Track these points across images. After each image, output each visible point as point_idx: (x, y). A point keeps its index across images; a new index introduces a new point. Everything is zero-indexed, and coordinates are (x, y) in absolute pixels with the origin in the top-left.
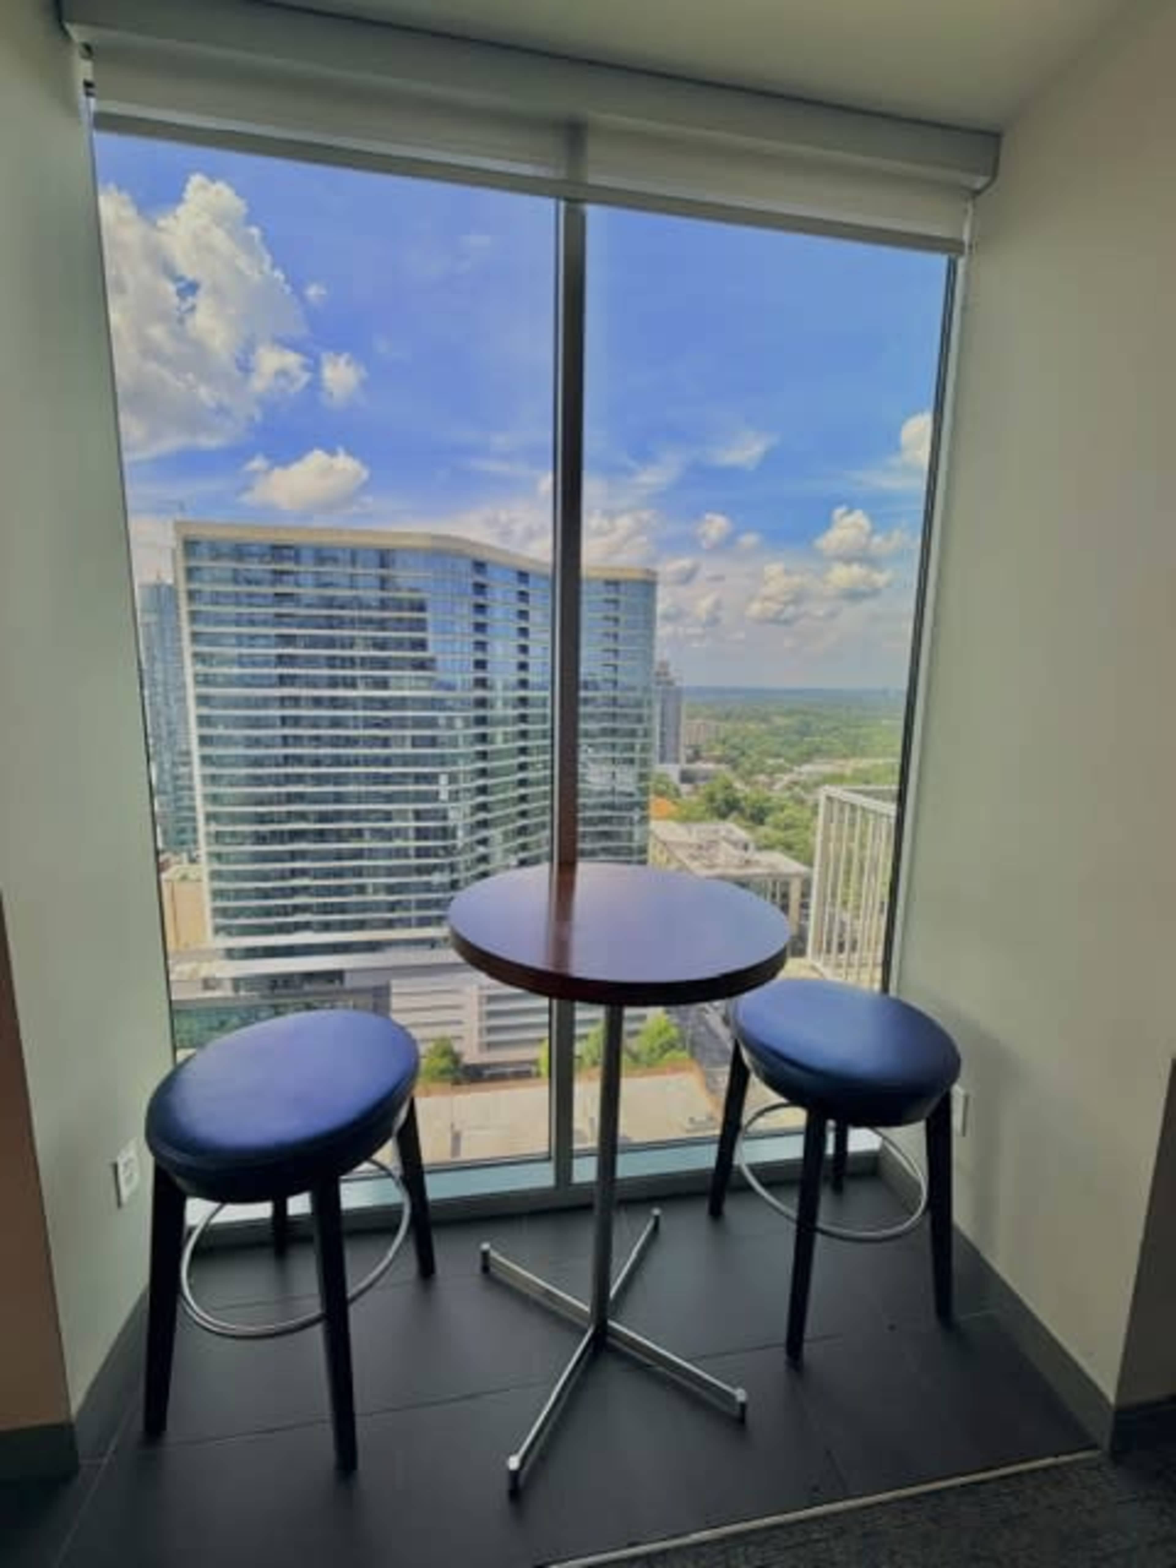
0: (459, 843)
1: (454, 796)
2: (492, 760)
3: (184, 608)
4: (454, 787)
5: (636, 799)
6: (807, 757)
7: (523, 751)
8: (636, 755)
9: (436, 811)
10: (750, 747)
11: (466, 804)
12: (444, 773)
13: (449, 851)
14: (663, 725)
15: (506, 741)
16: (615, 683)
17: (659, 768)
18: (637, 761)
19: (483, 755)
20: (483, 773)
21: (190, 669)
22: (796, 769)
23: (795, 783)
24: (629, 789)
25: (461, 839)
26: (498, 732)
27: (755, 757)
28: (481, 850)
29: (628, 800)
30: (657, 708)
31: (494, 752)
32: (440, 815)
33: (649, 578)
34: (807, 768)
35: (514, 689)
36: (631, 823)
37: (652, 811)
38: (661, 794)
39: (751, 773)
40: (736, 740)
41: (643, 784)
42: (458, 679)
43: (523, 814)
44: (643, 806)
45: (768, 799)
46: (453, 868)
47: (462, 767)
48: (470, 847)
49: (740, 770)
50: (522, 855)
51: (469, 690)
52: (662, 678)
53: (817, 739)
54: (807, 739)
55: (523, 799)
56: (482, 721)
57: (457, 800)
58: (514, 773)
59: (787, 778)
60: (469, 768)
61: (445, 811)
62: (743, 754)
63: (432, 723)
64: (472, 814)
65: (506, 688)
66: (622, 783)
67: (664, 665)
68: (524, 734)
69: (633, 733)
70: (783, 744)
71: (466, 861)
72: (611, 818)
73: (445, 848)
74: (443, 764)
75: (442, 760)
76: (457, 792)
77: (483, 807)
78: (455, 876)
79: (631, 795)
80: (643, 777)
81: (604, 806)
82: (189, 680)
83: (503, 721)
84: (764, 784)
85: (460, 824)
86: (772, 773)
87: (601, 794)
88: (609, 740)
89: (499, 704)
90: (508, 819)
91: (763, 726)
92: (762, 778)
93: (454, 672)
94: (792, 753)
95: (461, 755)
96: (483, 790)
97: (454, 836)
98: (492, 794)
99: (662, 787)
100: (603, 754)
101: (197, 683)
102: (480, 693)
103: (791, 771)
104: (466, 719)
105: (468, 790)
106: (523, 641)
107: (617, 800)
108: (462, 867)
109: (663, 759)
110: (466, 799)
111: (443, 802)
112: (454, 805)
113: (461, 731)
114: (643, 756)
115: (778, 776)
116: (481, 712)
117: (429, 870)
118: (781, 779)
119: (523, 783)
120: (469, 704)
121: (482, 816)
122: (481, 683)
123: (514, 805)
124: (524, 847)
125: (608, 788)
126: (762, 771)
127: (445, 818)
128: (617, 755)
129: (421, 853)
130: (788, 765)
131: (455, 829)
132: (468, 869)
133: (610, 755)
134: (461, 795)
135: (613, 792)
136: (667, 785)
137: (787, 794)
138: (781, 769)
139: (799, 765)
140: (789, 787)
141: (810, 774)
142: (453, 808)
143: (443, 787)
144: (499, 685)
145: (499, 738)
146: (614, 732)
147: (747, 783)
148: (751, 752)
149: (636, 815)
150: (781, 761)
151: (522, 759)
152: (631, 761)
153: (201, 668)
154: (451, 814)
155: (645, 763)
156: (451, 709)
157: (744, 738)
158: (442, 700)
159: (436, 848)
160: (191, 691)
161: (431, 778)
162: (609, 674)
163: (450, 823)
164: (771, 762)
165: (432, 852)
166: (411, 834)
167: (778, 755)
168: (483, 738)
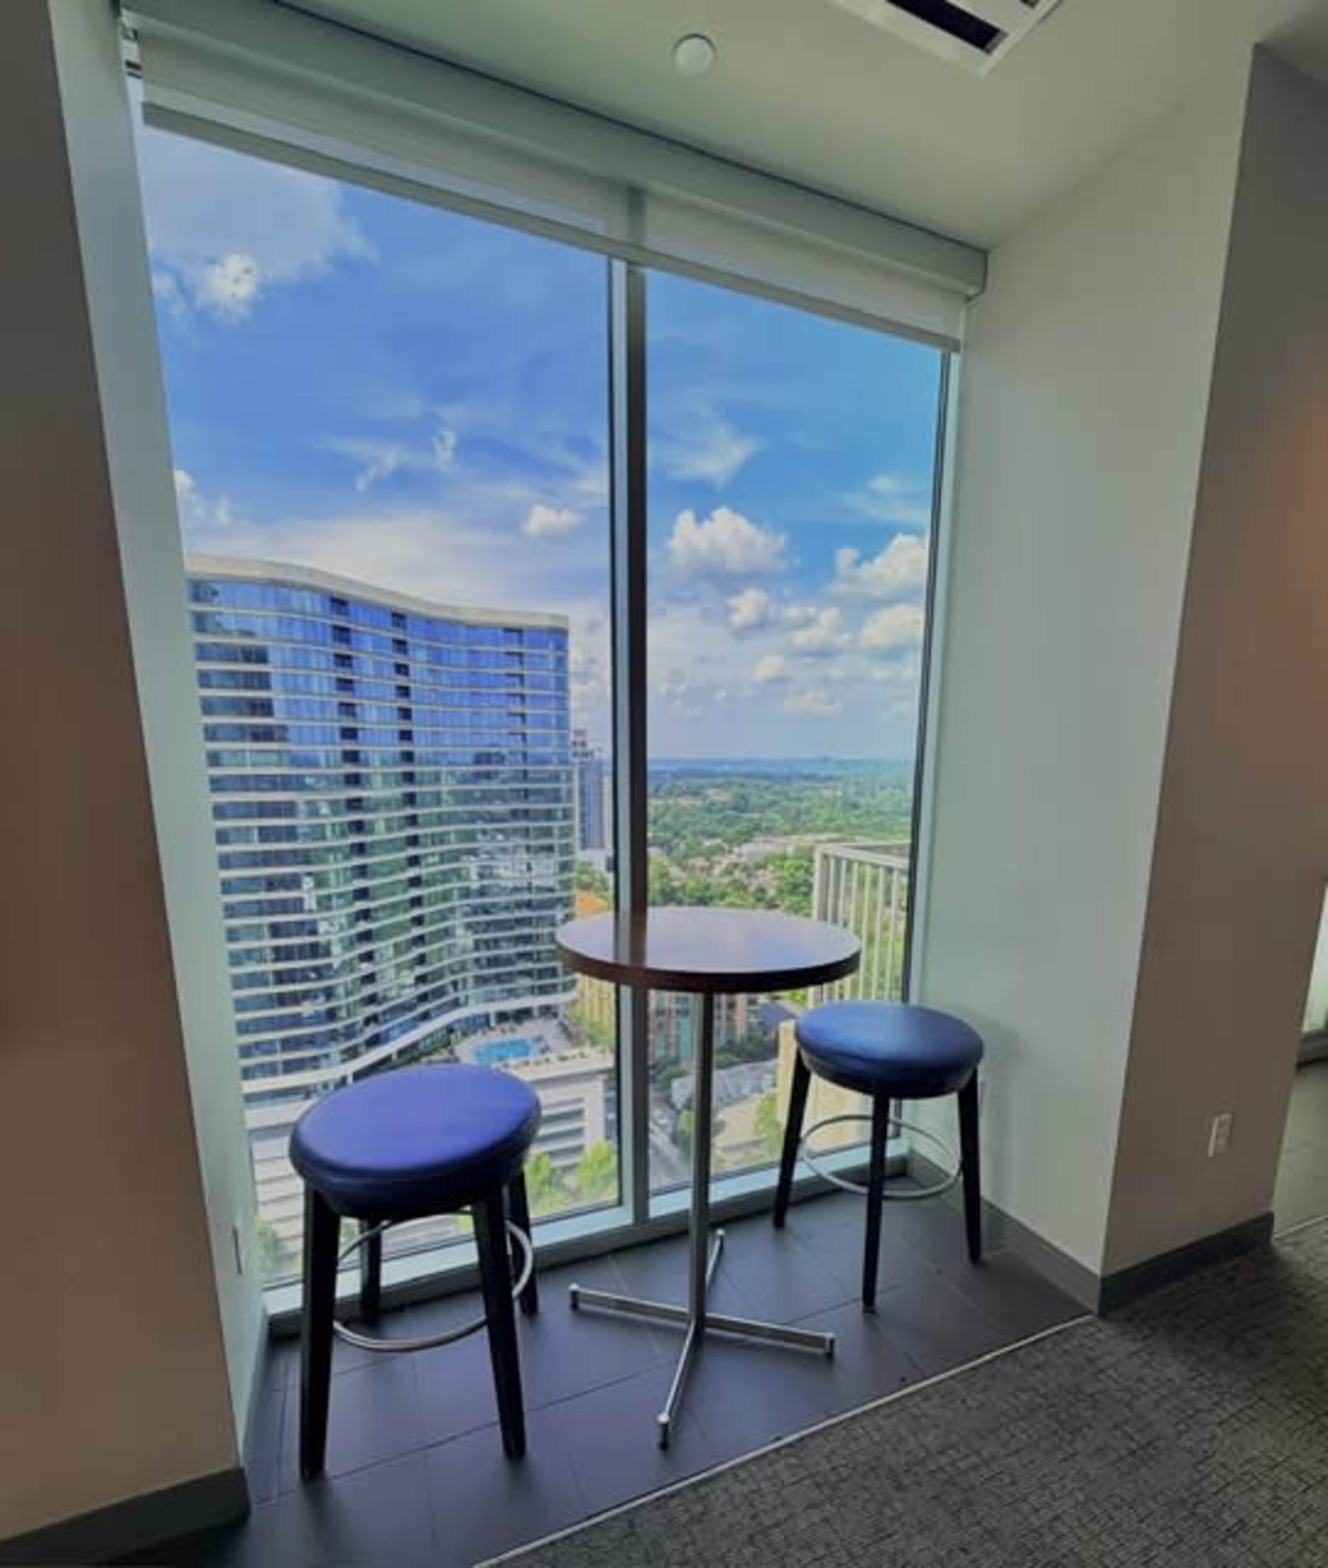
0: (336, 963)
1: (324, 903)
2: (372, 855)
4: (323, 892)
5: (558, 894)
6: (747, 836)
7: (413, 841)
8: (555, 842)
9: (302, 923)
10: (685, 826)
11: (341, 913)
12: (309, 874)
13: (320, 972)
14: (582, 804)
15: (389, 829)
16: (525, 755)
17: (580, 856)
18: (557, 849)
19: (360, 849)
20: (362, 871)
22: (736, 850)
23: (736, 865)
24: (551, 882)
25: (338, 957)
26: (378, 818)
27: (690, 839)
28: (366, 968)
29: (548, 895)
30: (576, 784)
31: (372, 844)
32: (307, 928)
33: (559, 624)
34: (747, 848)
35: (395, 764)
36: (553, 924)
37: (577, 907)
38: (586, 887)
39: (686, 856)
40: (667, 819)
41: (564, 877)
42: (321, 751)
43: (419, 921)
44: (567, 902)
45: (708, 887)
46: (329, 993)
47: (332, 866)
48: (348, 966)
49: (675, 854)
50: (420, 970)
51: (337, 766)
52: (579, 749)
53: (756, 816)
54: (747, 815)
55: (417, 902)
56: (354, 804)
57: (329, 908)
58: (403, 870)
59: (725, 861)
60: (340, 866)
61: (314, 922)
62: (677, 834)
63: (289, 809)
64: (351, 925)
65: (384, 763)
66: (540, 876)
67: (580, 733)
68: (412, 820)
69: (549, 815)
70: (719, 822)
71: (345, 984)
72: (530, 919)
73: (316, 969)
74: (307, 862)
75: (305, 858)
76: (329, 897)
77: (365, 915)
78: (333, 1004)
79: (551, 890)
80: (565, 867)
81: (519, 905)
83: (386, 804)
84: (703, 869)
85: (334, 938)
86: (709, 854)
87: (516, 890)
88: (523, 824)
89: (377, 782)
90: (400, 928)
91: (699, 803)
92: (700, 862)
93: (313, 742)
94: (730, 832)
95: (329, 850)
96: (362, 894)
97: (328, 953)
98: (374, 898)
99: (585, 878)
100: (518, 841)
102: (351, 769)
103: (730, 852)
104: (334, 805)
105: (340, 895)
106: (404, 703)
107: (534, 897)
108: (341, 991)
109: (585, 844)
110: (339, 907)
111: (311, 911)
112: (325, 914)
113: (328, 819)
114: (564, 841)
115: (716, 858)
116: (355, 793)
117: (295, 998)
118: (719, 863)
119: (415, 882)
120: (337, 782)
121: (363, 926)
122: (352, 757)
123: (406, 911)
124: (421, 960)
125: (525, 884)
126: (700, 854)
127: (314, 932)
128: (533, 843)
129: (281, 978)
130: (726, 846)
131: (329, 944)
132: (348, 994)
133: (524, 842)
134: (334, 902)
135: (529, 889)
136: (592, 874)
137: (727, 880)
138: (720, 850)
139: (739, 845)
140: (728, 872)
141: (750, 854)
142: (324, 919)
143: (308, 893)
144: (376, 760)
145: (381, 826)
146: (526, 814)
147: (684, 868)
148: (685, 832)
149: (559, 913)
150: (718, 841)
151: (412, 852)
152: (550, 849)
154: (323, 927)
155: (567, 849)
156: (311, 789)
157: (677, 817)
158: (300, 778)
159: (303, 970)
161: (293, 882)
162: (517, 745)
163: (321, 939)
164: (708, 843)
165: (299, 976)
166: (270, 955)
167: (713, 835)
168: (359, 827)
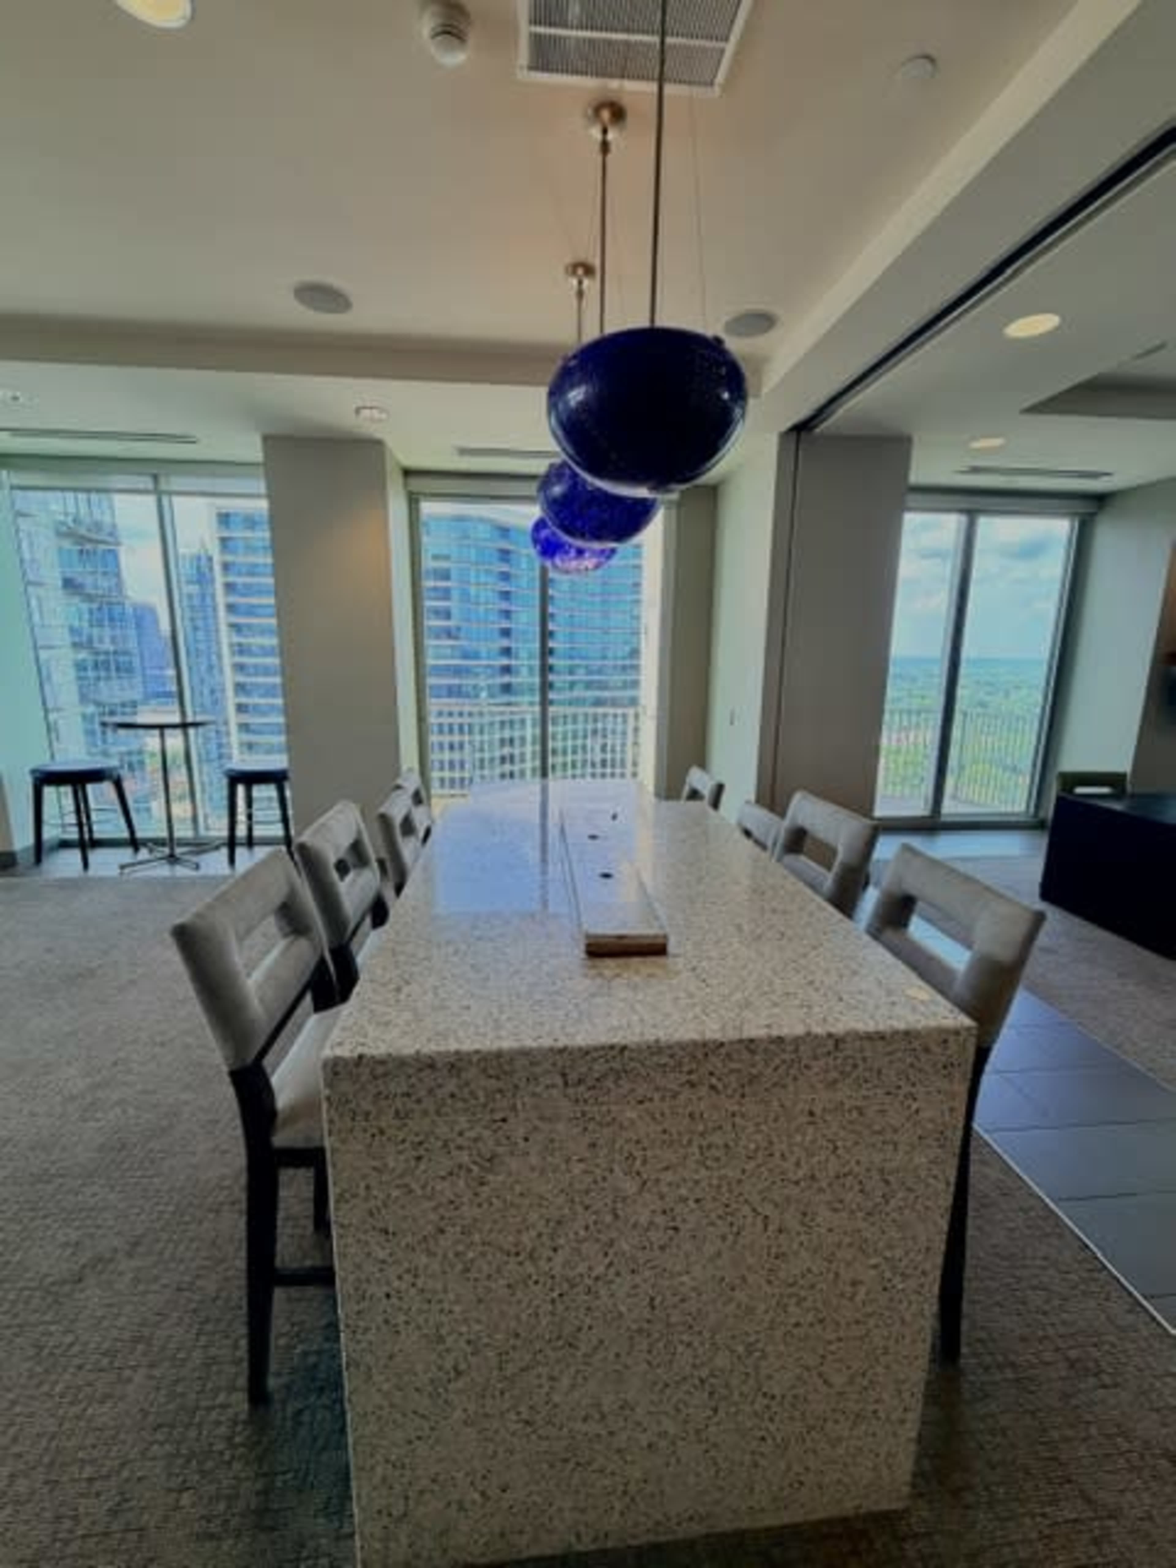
3: (219, 579)
21: (226, 637)
42: (484, 647)
51: (495, 659)
56: (507, 688)
82: (225, 650)
89: (524, 671)
93: (478, 640)
101: (233, 654)
102: (505, 661)
104: (491, 688)
120: (494, 671)
122: (507, 652)
144: (522, 654)
153: (236, 639)
156: (476, 676)
158: (468, 668)
160: (227, 661)
